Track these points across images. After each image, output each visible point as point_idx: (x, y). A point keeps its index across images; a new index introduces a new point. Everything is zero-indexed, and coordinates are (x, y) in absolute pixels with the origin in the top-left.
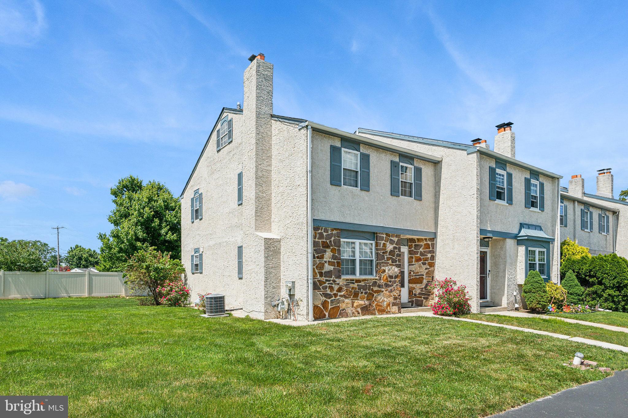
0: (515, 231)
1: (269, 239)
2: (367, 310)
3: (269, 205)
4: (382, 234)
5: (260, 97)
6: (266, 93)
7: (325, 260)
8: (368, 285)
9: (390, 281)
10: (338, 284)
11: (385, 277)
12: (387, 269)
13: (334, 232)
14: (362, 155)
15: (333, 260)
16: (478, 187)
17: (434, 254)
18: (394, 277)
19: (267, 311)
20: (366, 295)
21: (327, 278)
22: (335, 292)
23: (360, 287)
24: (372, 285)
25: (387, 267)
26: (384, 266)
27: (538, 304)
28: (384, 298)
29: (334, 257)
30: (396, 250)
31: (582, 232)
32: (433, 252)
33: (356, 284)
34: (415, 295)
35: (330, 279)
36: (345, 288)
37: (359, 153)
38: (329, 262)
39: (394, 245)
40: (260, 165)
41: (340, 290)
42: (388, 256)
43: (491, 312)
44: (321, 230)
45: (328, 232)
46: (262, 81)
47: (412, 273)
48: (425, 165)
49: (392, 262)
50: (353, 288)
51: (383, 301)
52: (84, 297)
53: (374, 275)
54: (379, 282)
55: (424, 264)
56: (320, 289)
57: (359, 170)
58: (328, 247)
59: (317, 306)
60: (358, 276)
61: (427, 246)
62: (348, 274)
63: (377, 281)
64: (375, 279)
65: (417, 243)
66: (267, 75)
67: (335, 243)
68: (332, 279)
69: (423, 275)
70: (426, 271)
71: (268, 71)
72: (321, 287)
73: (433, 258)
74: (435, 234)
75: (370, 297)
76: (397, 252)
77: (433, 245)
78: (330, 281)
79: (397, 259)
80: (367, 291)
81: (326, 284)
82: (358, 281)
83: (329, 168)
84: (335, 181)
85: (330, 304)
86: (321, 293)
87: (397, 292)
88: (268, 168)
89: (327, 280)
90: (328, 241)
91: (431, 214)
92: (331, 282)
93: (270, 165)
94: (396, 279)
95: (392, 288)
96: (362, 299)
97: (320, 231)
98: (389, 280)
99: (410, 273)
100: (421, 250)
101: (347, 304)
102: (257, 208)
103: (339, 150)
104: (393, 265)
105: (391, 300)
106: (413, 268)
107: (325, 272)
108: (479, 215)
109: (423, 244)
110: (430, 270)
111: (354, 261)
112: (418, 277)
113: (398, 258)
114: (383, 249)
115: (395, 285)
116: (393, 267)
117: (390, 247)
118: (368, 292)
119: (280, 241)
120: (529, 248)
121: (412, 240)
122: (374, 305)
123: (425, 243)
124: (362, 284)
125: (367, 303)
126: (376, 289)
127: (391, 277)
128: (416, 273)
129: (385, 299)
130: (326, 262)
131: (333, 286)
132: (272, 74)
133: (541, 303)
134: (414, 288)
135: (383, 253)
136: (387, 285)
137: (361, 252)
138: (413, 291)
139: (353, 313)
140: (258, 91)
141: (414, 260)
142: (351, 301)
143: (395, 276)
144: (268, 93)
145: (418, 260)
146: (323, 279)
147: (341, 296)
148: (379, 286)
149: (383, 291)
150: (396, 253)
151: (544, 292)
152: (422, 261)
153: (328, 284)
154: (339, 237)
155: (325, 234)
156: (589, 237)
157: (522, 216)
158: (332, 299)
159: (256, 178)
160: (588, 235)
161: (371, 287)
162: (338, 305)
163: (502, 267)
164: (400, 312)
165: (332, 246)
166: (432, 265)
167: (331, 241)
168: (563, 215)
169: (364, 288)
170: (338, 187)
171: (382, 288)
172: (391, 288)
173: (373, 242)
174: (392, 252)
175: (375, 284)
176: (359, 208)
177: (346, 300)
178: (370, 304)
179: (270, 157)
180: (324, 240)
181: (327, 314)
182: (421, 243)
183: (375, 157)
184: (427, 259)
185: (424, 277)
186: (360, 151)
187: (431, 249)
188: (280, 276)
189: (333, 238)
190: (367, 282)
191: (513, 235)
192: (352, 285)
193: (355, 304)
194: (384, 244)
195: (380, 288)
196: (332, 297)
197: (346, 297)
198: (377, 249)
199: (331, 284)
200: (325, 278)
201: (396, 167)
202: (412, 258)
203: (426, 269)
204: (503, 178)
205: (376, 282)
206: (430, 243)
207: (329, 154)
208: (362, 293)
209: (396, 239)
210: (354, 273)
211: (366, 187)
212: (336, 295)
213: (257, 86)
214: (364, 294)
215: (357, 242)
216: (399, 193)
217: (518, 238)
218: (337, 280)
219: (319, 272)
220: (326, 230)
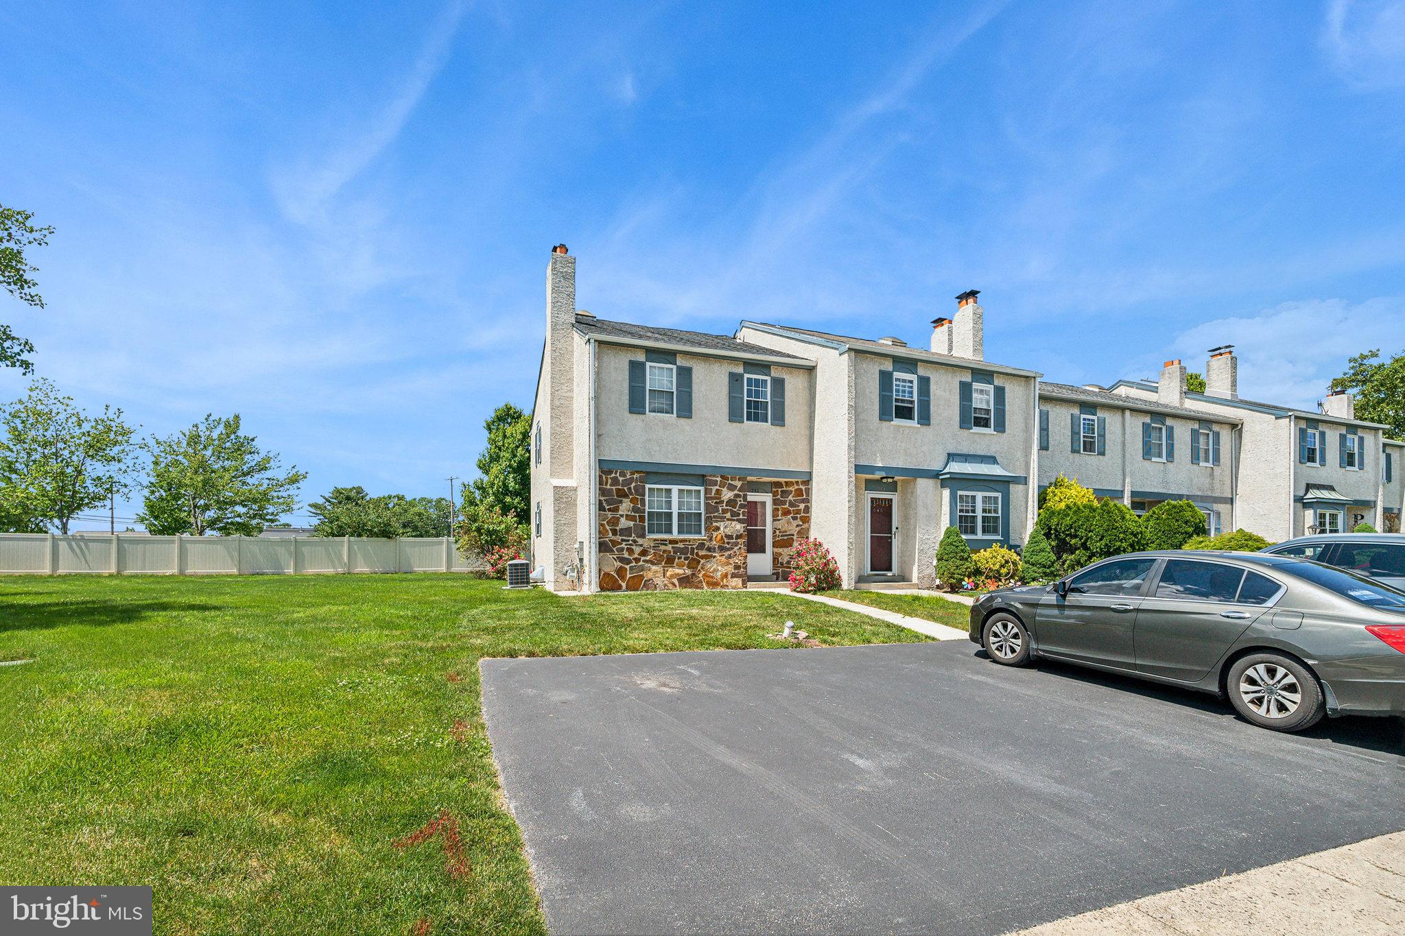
0: (936, 465)
1: (560, 487)
2: (688, 582)
3: (570, 443)
4: (714, 476)
5: (557, 302)
6: (565, 296)
7: (620, 513)
8: (690, 547)
9: (728, 543)
10: (641, 545)
11: (719, 537)
12: (722, 525)
13: (635, 476)
14: (680, 369)
15: (633, 514)
16: (852, 404)
17: (809, 504)
18: (734, 537)
19: (558, 580)
20: (687, 562)
21: (624, 538)
22: (636, 556)
23: (676, 550)
24: (697, 548)
25: (722, 523)
26: (716, 521)
27: (951, 577)
28: (718, 566)
29: (635, 510)
30: (738, 499)
31: (1147, 463)
32: (807, 501)
33: (670, 546)
34: (782, 564)
35: (629, 538)
36: (653, 552)
37: (674, 367)
38: (627, 515)
39: (736, 492)
40: (557, 391)
41: (644, 553)
42: (725, 507)
43: (881, 589)
44: (616, 473)
45: (625, 476)
46: (560, 281)
47: (778, 532)
48: (791, 373)
49: (731, 516)
50: (664, 551)
51: (716, 570)
52: (442, 572)
53: (703, 534)
54: (708, 544)
55: (795, 518)
56: (613, 551)
57: (674, 390)
58: (626, 496)
59: (609, 574)
60: (675, 535)
61: (799, 493)
62: (660, 532)
63: (705, 542)
64: (702, 540)
65: (785, 489)
66: (566, 272)
67: (636, 491)
68: (631, 539)
69: (793, 535)
70: (798, 529)
71: (568, 266)
72: (614, 549)
73: (807, 509)
74: (810, 474)
75: (693, 564)
76: (740, 501)
77: (808, 491)
78: (628, 541)
79: (741, 512)
80: (689, 555)
81: (623, 545)
82: (672, 542)
83: (627, 391)
84: (636, 406)
85: (628, 572)
86: (615, 557)
87: (740, 558)
88: (569, 394)
89: (623, 540)
90: (625, 488)
91: (804, 444)
92: (631, 542)
93: (571, 391)
94: (739, 540)
95: (732, 552)
96: (680, 566)
97: (613, 475)
98: (726, 541)
99: (775, 532)
100: (790, 498)
101: (654, 572)
102: (552, 447)
103: (643, 365)
104: (734, 520)
105: (730, 569)
106: (779, 525)
107: (621, 529)
108: (853, 444)
109: (793, 489)
110: (803, 527)
111: (669, 515)
112: (785, 538)
113: (742, 510)
114: (715, 498)
115: (736, 548)
116: (734, 523)
117: (727, 495)
118: (691, 557)
119: (576, 490)
120: (958, 492)
121: (778, 484)
122: (700, 575)
123: (796, 487)
124: (681, 545)
125: (688, 572)
126: (702, 553)
127: (728, 536)
128: (783, 532)
129: (719, 568)
130: (622, 516)
131: (634, 547)
132: (574, 270)
133: (955, 576)
134: (781, 554)
135: (716, 503)
136: (722, 549)
137: (680, 504)
138: (780, 559)
139: (665, 585)
140: (554, 295)
141: (780, 512)
142: (662, 569)
143: (737, 535)
144: (568, 295)
145: (786, 513)
146: (618, 538)
147: (644, 561)
148: (709, 549)
149: (715, 557)
150: (739, 503)
151: (961, 560)
152: (792, 515)
153: (626, 545)
154: (642, 482)
155: (621, 479)
156: (1165, 471)
157: (952, 442)
158: (631, 565)
159: (552, 409)
160: (1162, 468)
161: (696, 551)
162: (641, 573)
163: (912, 521)
164: (746, 587)
165: (632, 494)
166: (806, 520)
167: (630, 489)
168: (1096, 435)
169: (684, 551)
170: (641, 416)
171: (715, 552)
172: (729, 552)
173: (702, 489)
174: (731, 502)
175: (701, 546)
176: (675, 442)
177: (654, 567)
178: (693, 574)
179: (571, 380)
180: (620, 487)
181: (624, 585)
182: (791, 489)
183: (700, 372)
184: (798, 512)
185: (795, 538)
186: (676, 364)
187: (804, 497)
188: (576, 536)
189: (633, 484)
190: (688, 543)
191: (934, 473)
192: (663, 548)
193: (668, 574)
194: (717, 490)
195: (710, 552)
196: (632, 562)
197: (653, 563)
198: (706, 498)
199: (630, 545)
200: (621, 538)
201: (737, 380)
202: (778, 509)
203: (797, 526)
204: (911, 385)
205: (703, 544)
206: (803, 488)
207: (627, 373)
208: (679, 558)
209: (738, 484)
210: (670, 531)
211: (686, 411)
212: (637, 560)
213: (553, 289)
214: (683, 559)
215: (675, 489)
216: (742, 417)
217: (941, 477)
218: (638, 540)
219: (611, 529)
220: (623, 474)
